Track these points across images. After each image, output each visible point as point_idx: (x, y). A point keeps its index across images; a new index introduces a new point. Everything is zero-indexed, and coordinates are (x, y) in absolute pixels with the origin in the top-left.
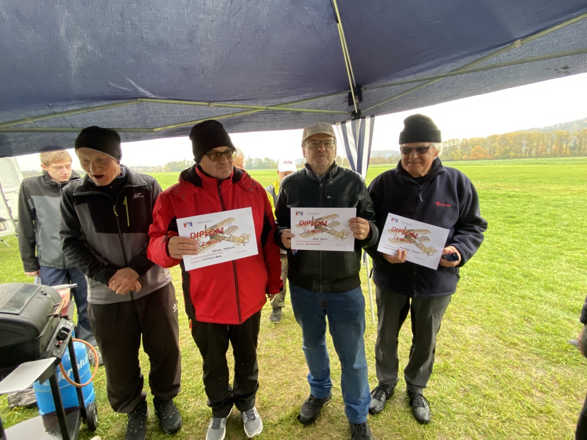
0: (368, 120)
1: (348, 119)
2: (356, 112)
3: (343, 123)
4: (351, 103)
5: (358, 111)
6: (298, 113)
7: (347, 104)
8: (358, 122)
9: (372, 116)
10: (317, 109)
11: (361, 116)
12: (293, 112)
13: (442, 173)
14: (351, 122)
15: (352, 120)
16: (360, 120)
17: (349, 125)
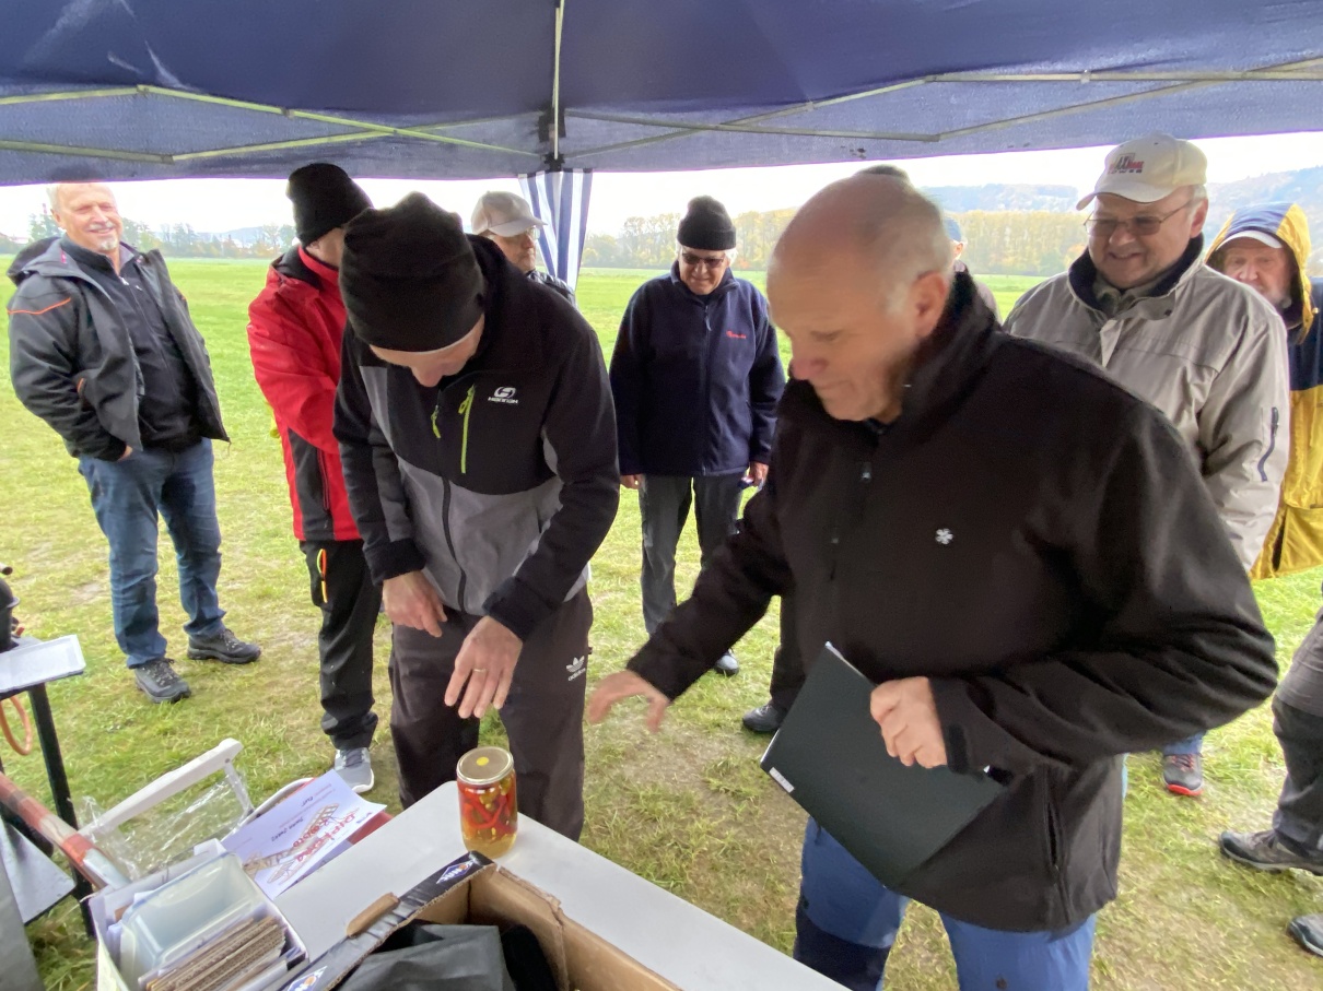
0: (578, 178)
1: (539, 170)
2: (556, 157)
3: (532, 175)
4: (544, 136)
5: (560, 156)
6: (451, 146)
7: (536, 138)
8: (559, 176)
9: (587, 171)
10: (485, 142)
11: (563, 166)
12: (441, 145)
13: (734, 288)
14: (543, 176)
15: (547, 172)
16: (562, 173)
17: (540, 179)
